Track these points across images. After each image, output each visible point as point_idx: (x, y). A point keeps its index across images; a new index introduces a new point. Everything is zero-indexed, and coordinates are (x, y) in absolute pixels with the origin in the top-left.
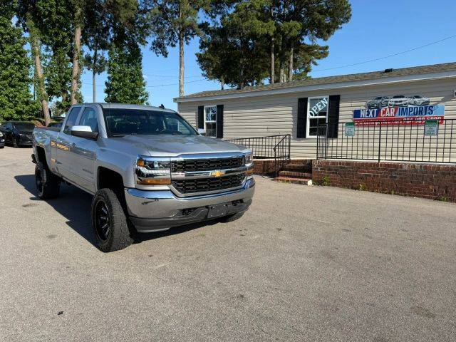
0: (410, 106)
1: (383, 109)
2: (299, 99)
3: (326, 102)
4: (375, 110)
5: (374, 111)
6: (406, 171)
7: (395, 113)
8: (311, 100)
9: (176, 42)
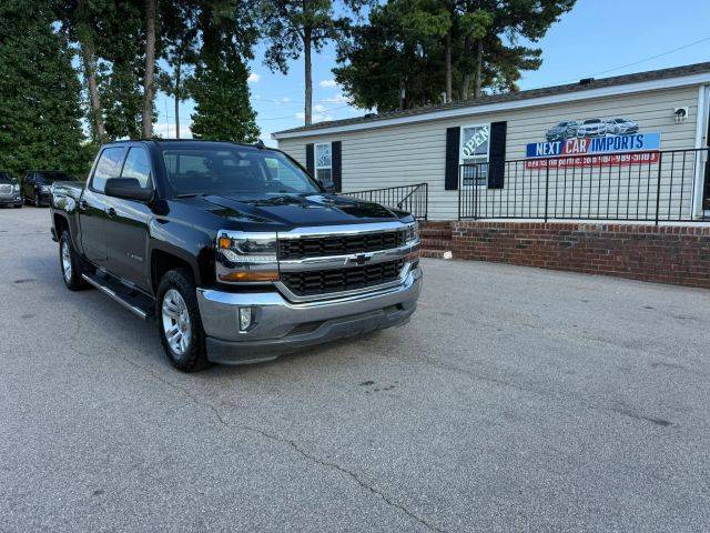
0: (608, 135)
1: (569, 141)
2: (448, 129)
3: (486, 134)
4: (558, 143)
5: (555, 145)
6: (582, 234)
7: (587, 147)
8: (465, 130)
9: (300, 50)
